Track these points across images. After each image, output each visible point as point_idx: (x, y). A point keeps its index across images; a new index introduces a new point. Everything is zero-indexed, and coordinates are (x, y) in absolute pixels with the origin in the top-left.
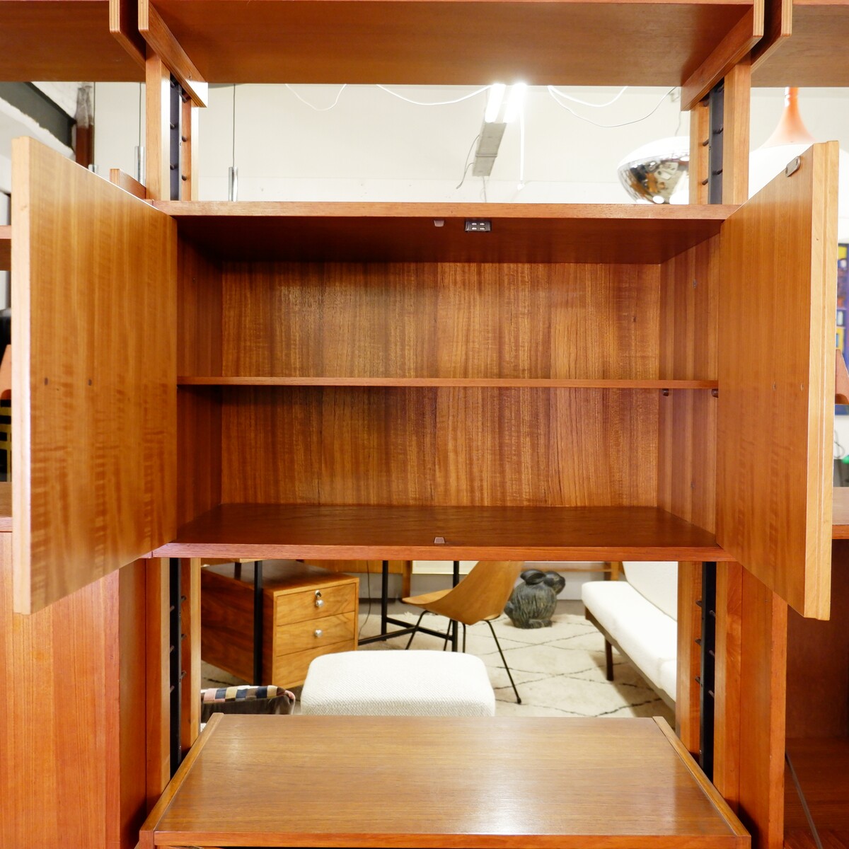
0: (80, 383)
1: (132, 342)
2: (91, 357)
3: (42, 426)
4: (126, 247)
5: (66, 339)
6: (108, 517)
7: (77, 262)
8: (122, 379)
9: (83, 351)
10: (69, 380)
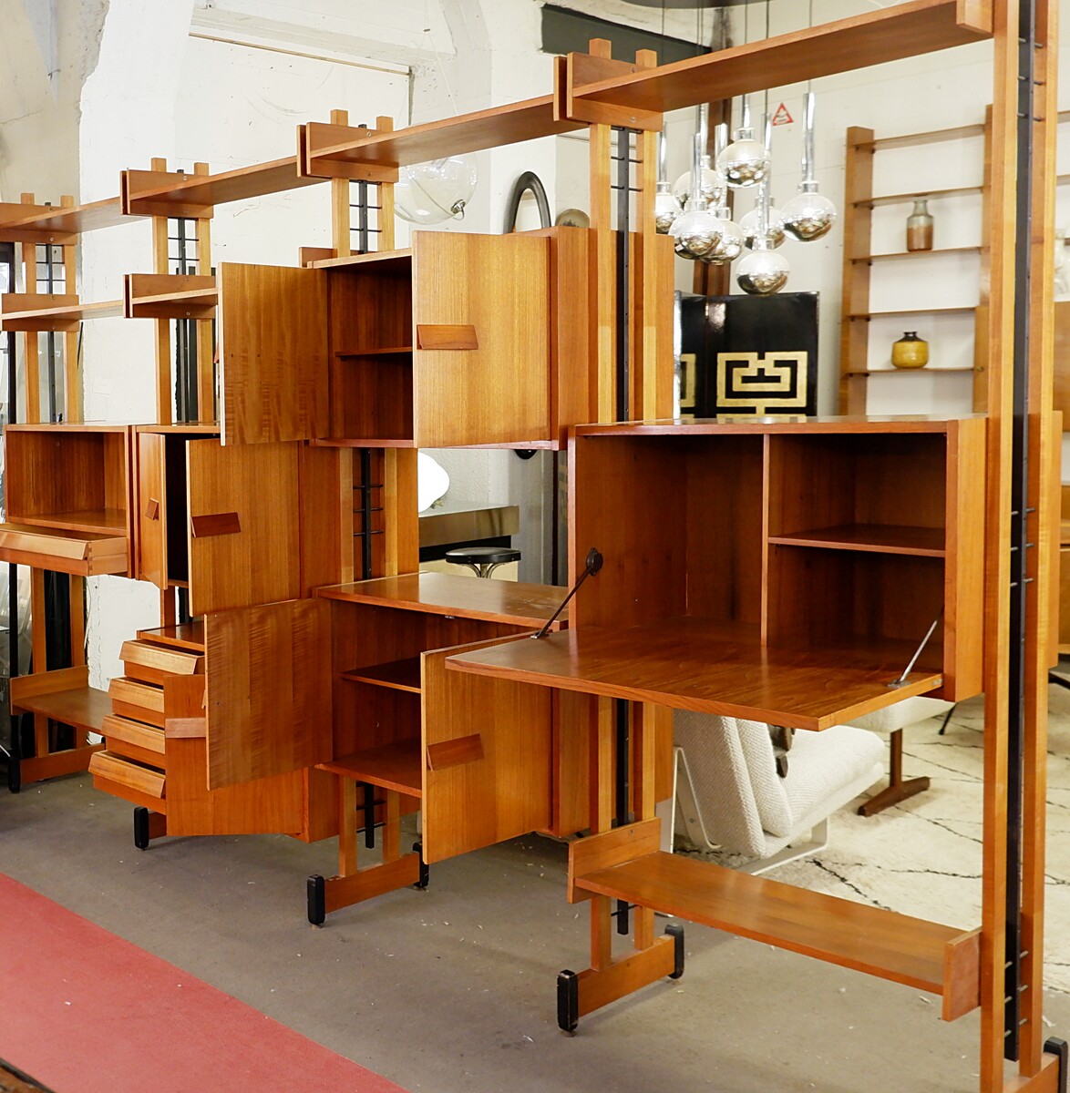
0: (252, 356)
1: (288, 337)
2: (259, 344)
3: (230, 373)
4: (283, 292)
5: (243, 338)
6: (272, 416)
7: (250, 304)
8: (280, 354)
9: (253, 341)
10: (245, 355)
